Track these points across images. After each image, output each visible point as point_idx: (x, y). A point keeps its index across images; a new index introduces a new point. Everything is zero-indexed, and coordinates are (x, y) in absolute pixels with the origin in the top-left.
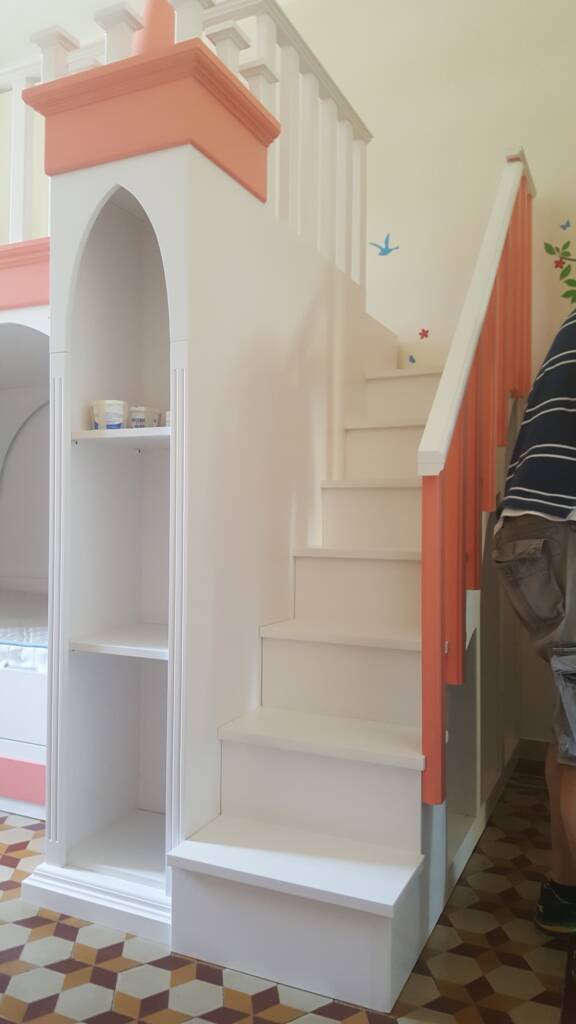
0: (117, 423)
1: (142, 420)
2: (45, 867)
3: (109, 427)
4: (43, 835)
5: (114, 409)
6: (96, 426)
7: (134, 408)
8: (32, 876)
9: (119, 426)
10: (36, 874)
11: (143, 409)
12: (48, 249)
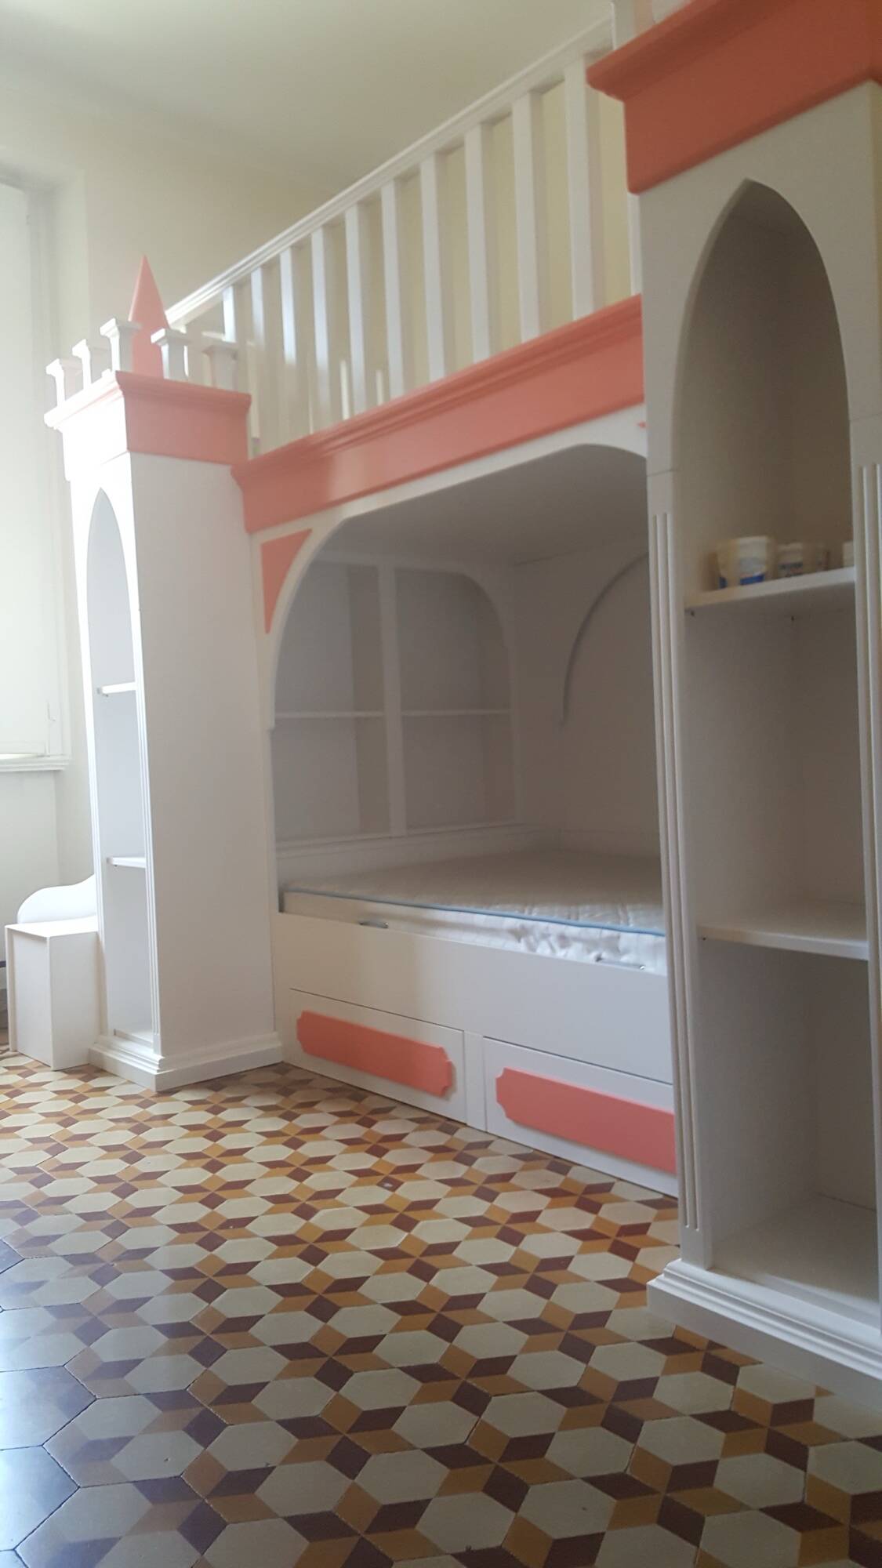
0: (757, 574)
1: (798, 565)
2: (679, 1264)
3: (745, 582)
4: (675, 1217)
5: (753, 550)
6: (723, 583)
7: (783, 548)
8: (662, 1276)
9: (760, 579)
10: (668, 1275)
11: (798, 546)
12: (639, 314)
